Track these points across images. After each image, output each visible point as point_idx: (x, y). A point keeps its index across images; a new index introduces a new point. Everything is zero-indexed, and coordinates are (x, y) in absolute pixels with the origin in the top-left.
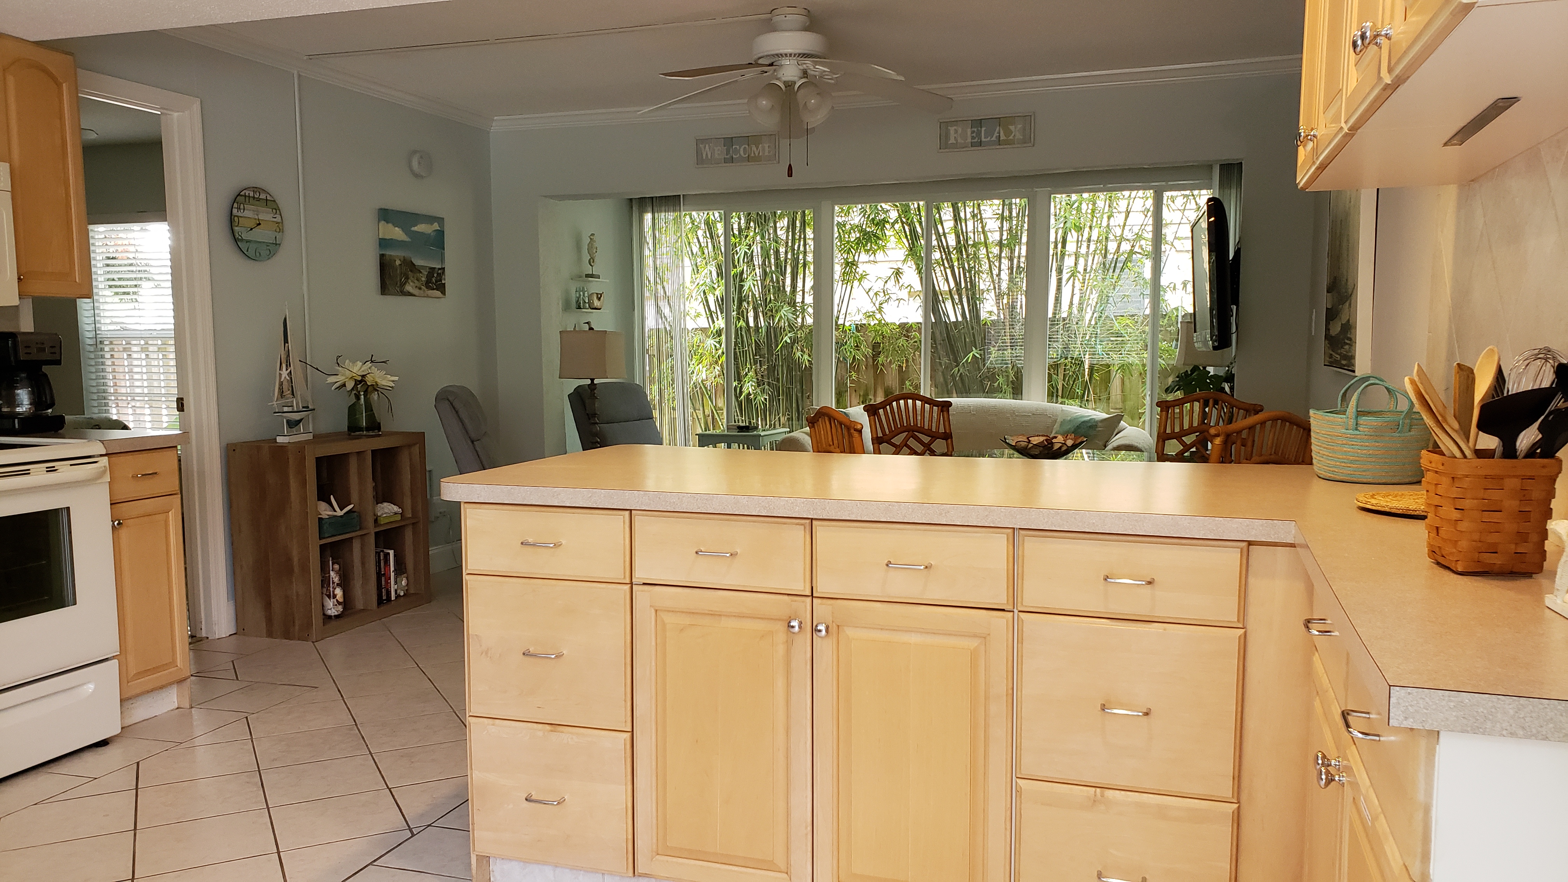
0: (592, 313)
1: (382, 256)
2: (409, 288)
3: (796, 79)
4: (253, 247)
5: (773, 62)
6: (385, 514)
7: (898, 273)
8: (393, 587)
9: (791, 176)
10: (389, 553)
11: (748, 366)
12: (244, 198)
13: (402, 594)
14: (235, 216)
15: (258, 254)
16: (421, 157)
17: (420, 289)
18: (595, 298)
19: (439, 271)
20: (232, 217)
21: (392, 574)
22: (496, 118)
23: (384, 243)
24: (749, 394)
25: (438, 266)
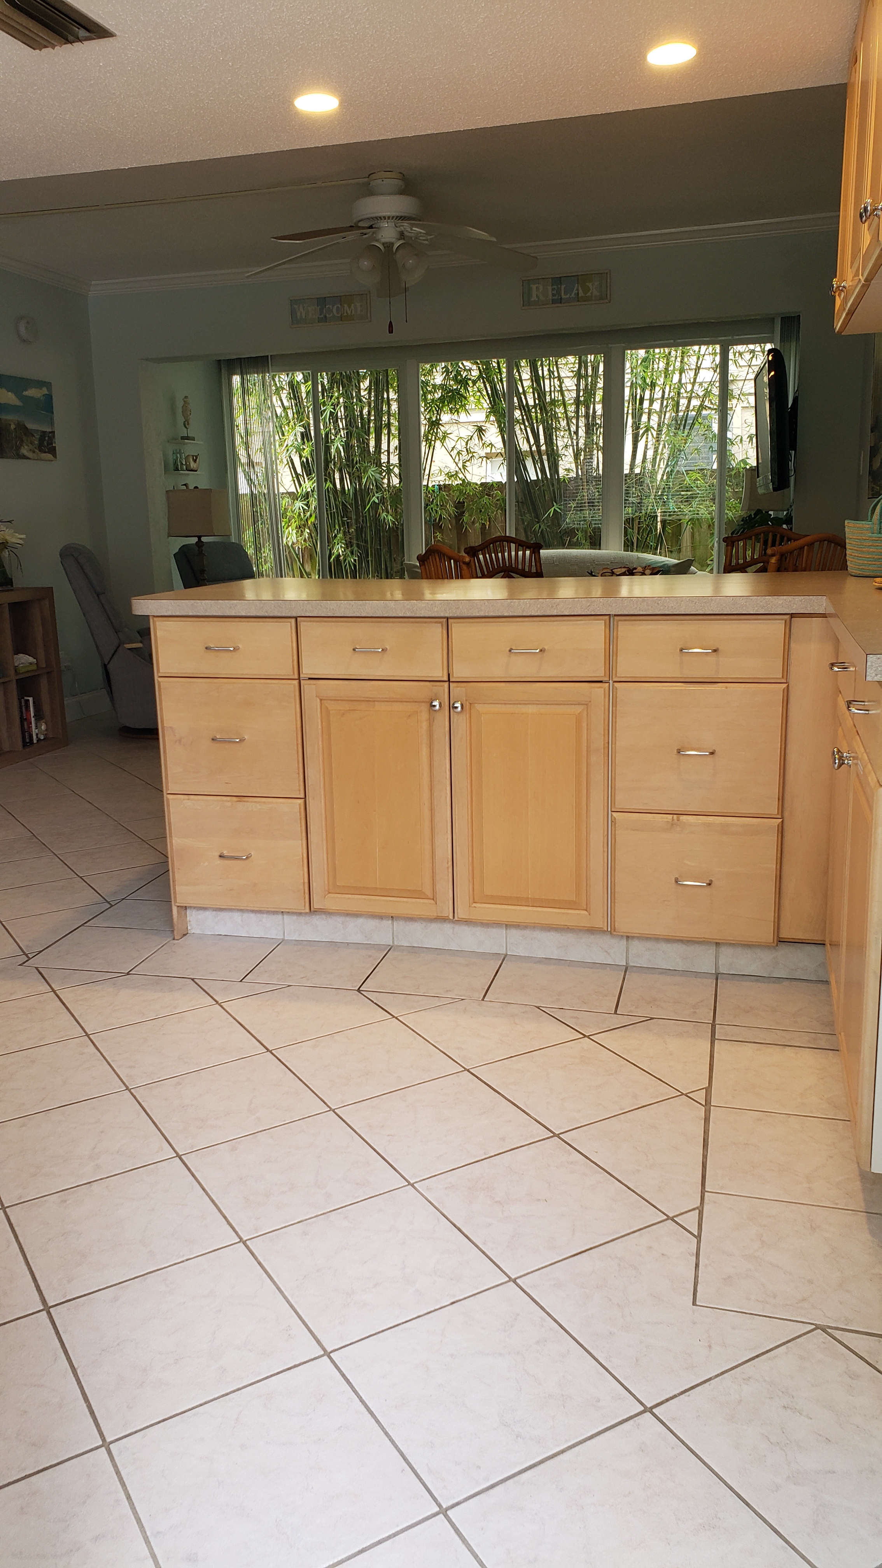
0: (188, 475)
2: (24, 451)
3: (393, 240)
5: (373, 224)
6: (22, 664)
7: (480, 430)
8: (34, 731)
9: (392, 333)
10: (29, 700)
11: (337, 527)
13: (42, 738)
16: (28, 322)
17: (34, 452)
18: (191, 460)
19: (50, 435)
21: (33, 719)
24: (339, 555)
25: (48, 430)
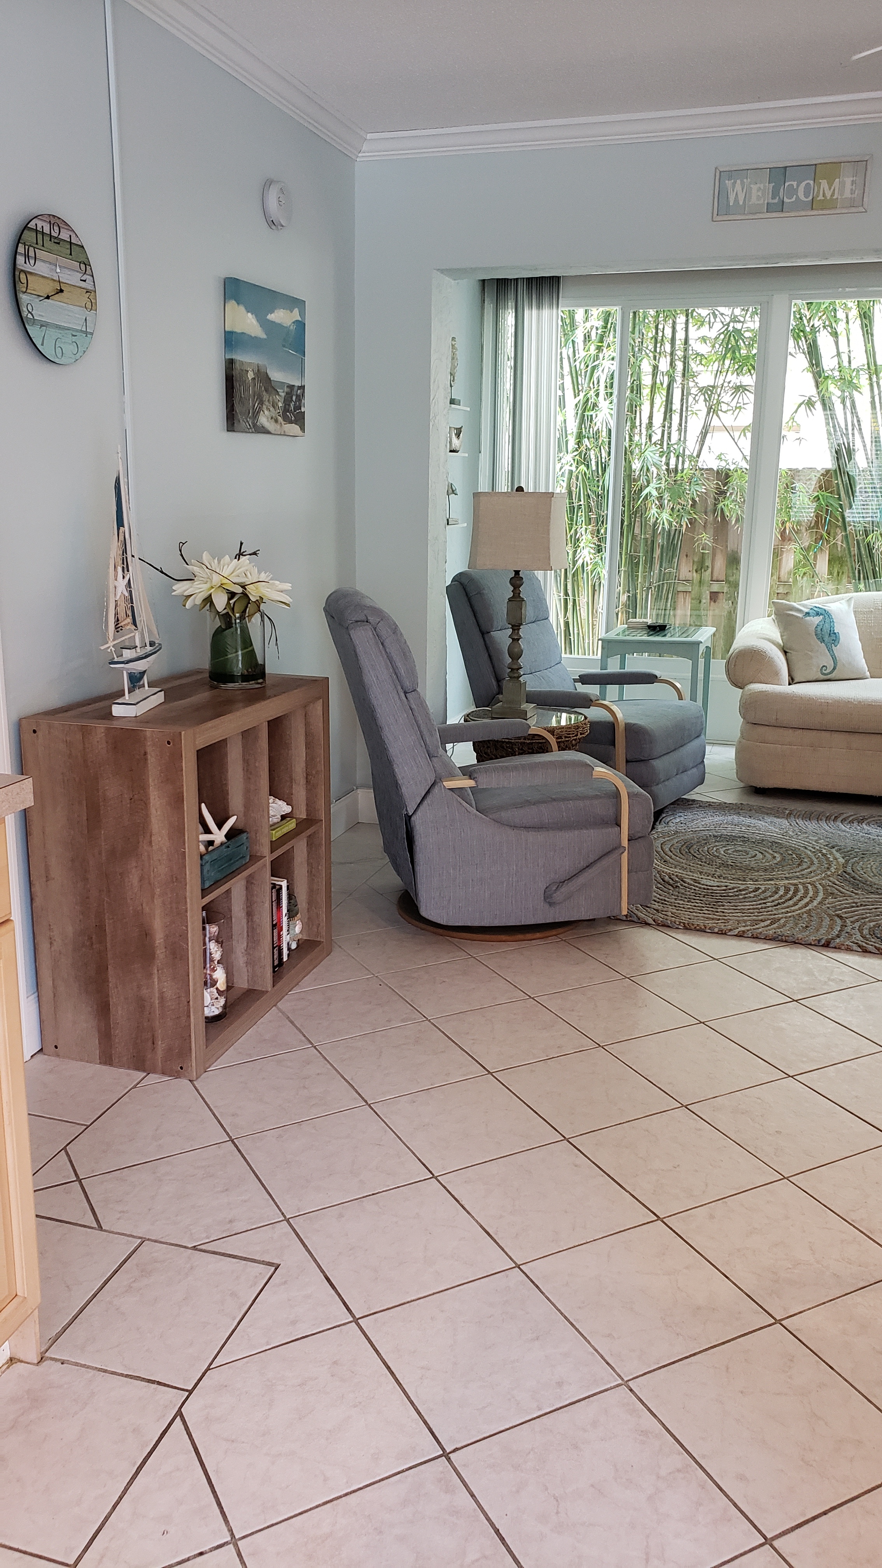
1: (230, 364)
2: (264, 419)
4: (52, 334)
8: (286, 941)
10: (282, 885)
12: (34, 234)
13: (294, 947)
14: (22, 271)
15: (59, 350)
17: (276, 421)
19: (299, 391)
20: (17, 273)
21: (285, 920)
22: (367, 136)
23: (231, 340)
25: (297, 383)
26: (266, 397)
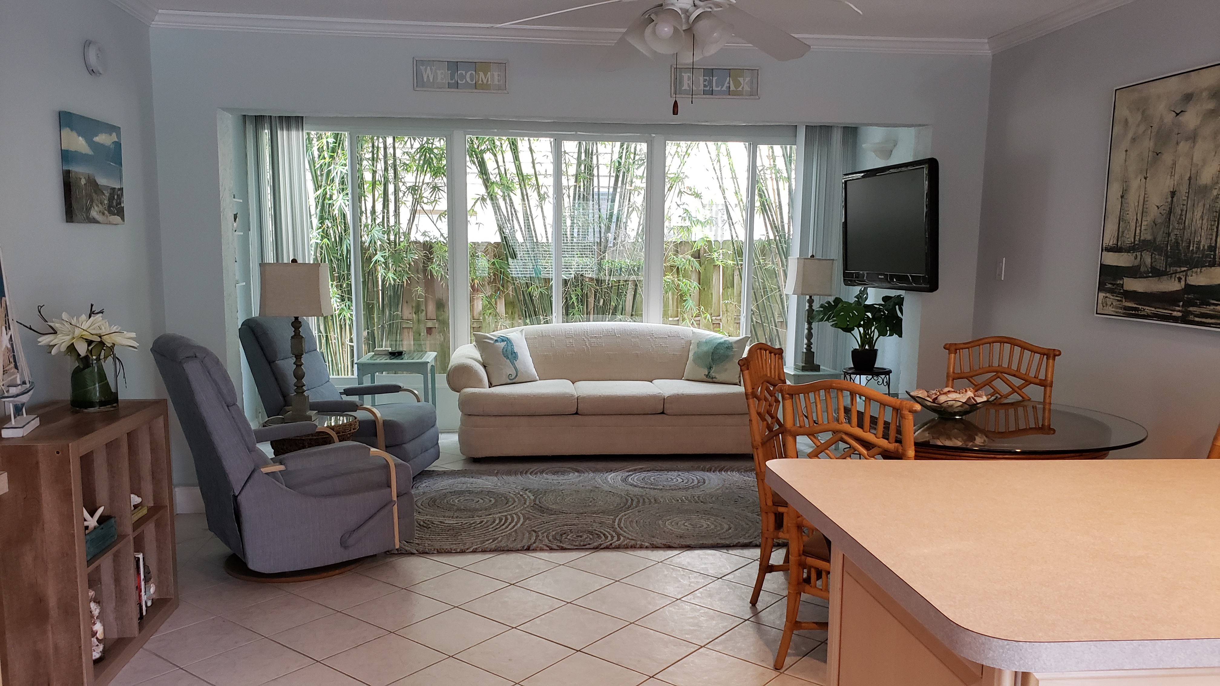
1: (65, 173)
2: (94, 213)
8: (144, 599)
10: (139, 558)
13: (150, 605)
16: (99, 49)
17: (103, 214)
19: (119, 192)
21: (143, 583)
22: (160, 11)
23: (66, 156)
25: (117, 186)
26: (95, 196)
